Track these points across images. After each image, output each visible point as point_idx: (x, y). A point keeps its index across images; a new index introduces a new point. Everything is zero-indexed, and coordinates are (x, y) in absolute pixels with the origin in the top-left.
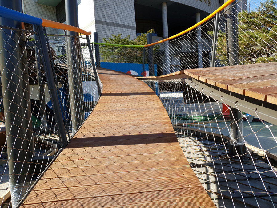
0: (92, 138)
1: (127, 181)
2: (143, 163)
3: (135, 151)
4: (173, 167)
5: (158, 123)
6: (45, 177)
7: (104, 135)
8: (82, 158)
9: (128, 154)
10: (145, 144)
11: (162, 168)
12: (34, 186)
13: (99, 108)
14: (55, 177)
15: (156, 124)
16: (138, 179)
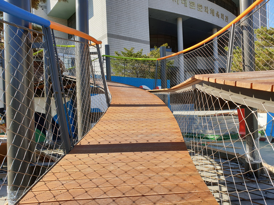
0: (97, 145)
1: (131, 185)
2: (148, 169)
3: (141, 157)
4: (180, 173)
5: (168, 133)
6: (44, 179)
7: (110, 142)
8: (84, 163)
9: (134, 161)
10: (152, 152)
11: (168, 174)
12: (32, 188)
13: (106, 117)
14: (55, 180)
15: (166, 134)
16: (142, 183)
